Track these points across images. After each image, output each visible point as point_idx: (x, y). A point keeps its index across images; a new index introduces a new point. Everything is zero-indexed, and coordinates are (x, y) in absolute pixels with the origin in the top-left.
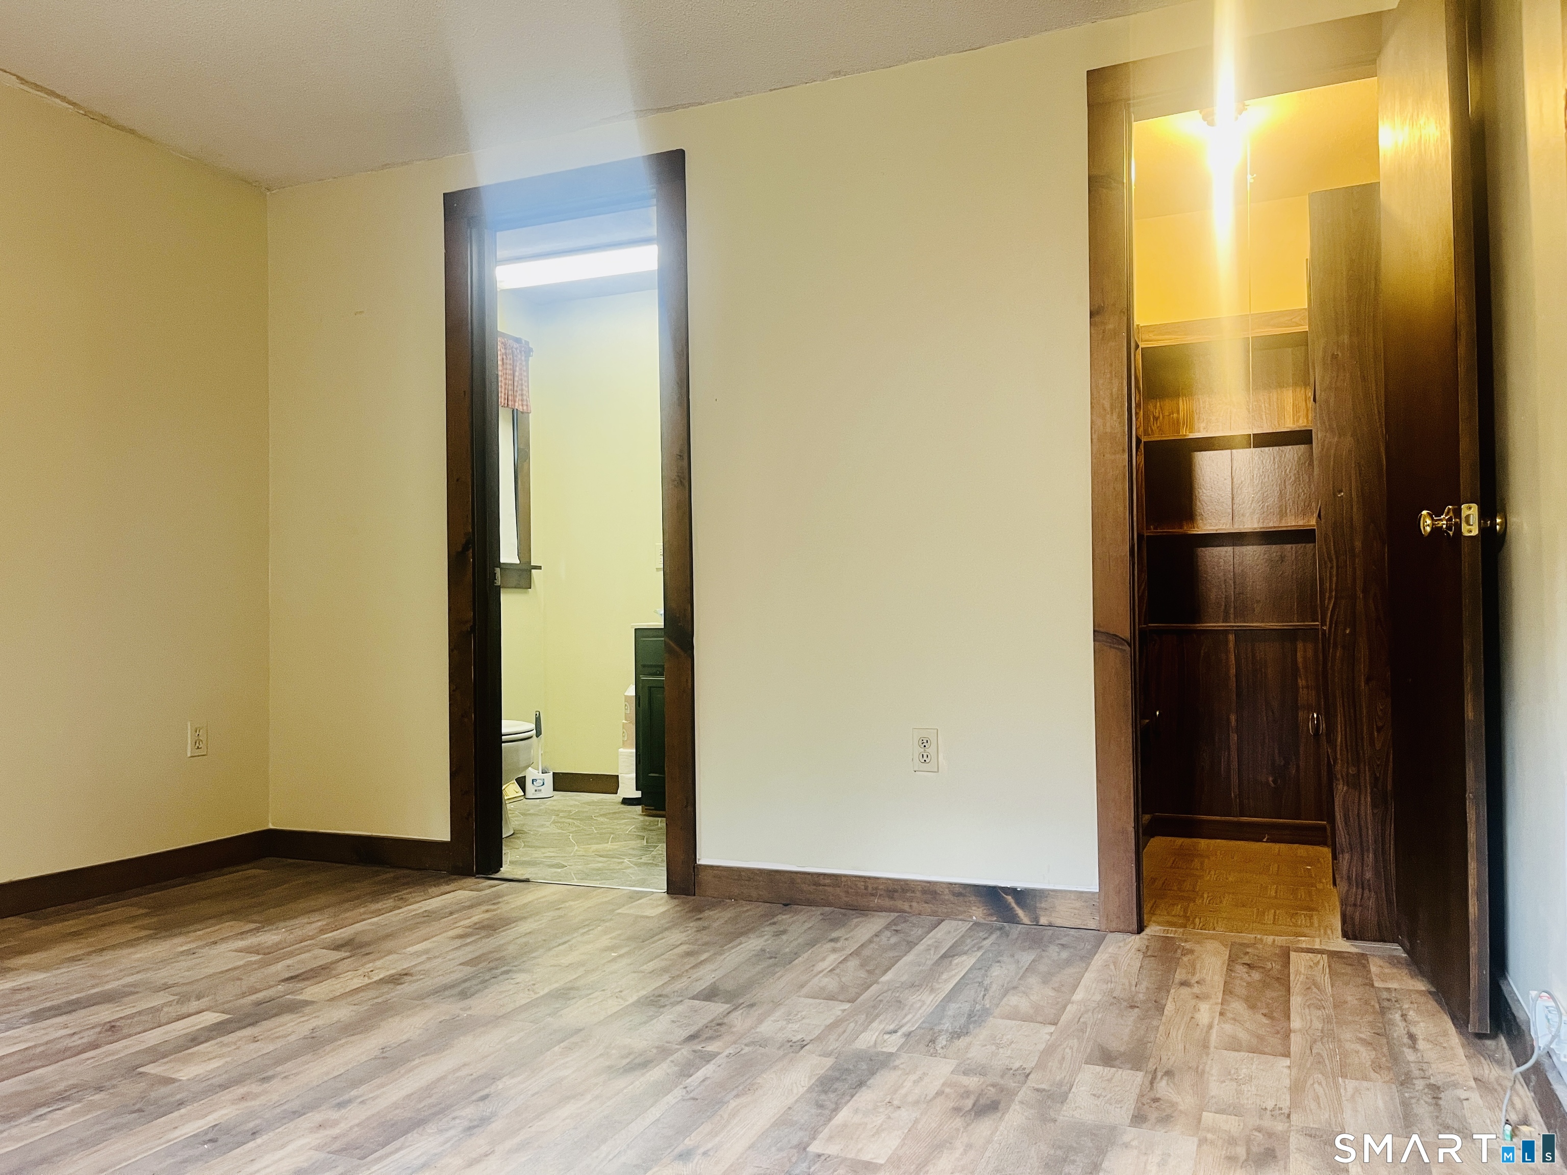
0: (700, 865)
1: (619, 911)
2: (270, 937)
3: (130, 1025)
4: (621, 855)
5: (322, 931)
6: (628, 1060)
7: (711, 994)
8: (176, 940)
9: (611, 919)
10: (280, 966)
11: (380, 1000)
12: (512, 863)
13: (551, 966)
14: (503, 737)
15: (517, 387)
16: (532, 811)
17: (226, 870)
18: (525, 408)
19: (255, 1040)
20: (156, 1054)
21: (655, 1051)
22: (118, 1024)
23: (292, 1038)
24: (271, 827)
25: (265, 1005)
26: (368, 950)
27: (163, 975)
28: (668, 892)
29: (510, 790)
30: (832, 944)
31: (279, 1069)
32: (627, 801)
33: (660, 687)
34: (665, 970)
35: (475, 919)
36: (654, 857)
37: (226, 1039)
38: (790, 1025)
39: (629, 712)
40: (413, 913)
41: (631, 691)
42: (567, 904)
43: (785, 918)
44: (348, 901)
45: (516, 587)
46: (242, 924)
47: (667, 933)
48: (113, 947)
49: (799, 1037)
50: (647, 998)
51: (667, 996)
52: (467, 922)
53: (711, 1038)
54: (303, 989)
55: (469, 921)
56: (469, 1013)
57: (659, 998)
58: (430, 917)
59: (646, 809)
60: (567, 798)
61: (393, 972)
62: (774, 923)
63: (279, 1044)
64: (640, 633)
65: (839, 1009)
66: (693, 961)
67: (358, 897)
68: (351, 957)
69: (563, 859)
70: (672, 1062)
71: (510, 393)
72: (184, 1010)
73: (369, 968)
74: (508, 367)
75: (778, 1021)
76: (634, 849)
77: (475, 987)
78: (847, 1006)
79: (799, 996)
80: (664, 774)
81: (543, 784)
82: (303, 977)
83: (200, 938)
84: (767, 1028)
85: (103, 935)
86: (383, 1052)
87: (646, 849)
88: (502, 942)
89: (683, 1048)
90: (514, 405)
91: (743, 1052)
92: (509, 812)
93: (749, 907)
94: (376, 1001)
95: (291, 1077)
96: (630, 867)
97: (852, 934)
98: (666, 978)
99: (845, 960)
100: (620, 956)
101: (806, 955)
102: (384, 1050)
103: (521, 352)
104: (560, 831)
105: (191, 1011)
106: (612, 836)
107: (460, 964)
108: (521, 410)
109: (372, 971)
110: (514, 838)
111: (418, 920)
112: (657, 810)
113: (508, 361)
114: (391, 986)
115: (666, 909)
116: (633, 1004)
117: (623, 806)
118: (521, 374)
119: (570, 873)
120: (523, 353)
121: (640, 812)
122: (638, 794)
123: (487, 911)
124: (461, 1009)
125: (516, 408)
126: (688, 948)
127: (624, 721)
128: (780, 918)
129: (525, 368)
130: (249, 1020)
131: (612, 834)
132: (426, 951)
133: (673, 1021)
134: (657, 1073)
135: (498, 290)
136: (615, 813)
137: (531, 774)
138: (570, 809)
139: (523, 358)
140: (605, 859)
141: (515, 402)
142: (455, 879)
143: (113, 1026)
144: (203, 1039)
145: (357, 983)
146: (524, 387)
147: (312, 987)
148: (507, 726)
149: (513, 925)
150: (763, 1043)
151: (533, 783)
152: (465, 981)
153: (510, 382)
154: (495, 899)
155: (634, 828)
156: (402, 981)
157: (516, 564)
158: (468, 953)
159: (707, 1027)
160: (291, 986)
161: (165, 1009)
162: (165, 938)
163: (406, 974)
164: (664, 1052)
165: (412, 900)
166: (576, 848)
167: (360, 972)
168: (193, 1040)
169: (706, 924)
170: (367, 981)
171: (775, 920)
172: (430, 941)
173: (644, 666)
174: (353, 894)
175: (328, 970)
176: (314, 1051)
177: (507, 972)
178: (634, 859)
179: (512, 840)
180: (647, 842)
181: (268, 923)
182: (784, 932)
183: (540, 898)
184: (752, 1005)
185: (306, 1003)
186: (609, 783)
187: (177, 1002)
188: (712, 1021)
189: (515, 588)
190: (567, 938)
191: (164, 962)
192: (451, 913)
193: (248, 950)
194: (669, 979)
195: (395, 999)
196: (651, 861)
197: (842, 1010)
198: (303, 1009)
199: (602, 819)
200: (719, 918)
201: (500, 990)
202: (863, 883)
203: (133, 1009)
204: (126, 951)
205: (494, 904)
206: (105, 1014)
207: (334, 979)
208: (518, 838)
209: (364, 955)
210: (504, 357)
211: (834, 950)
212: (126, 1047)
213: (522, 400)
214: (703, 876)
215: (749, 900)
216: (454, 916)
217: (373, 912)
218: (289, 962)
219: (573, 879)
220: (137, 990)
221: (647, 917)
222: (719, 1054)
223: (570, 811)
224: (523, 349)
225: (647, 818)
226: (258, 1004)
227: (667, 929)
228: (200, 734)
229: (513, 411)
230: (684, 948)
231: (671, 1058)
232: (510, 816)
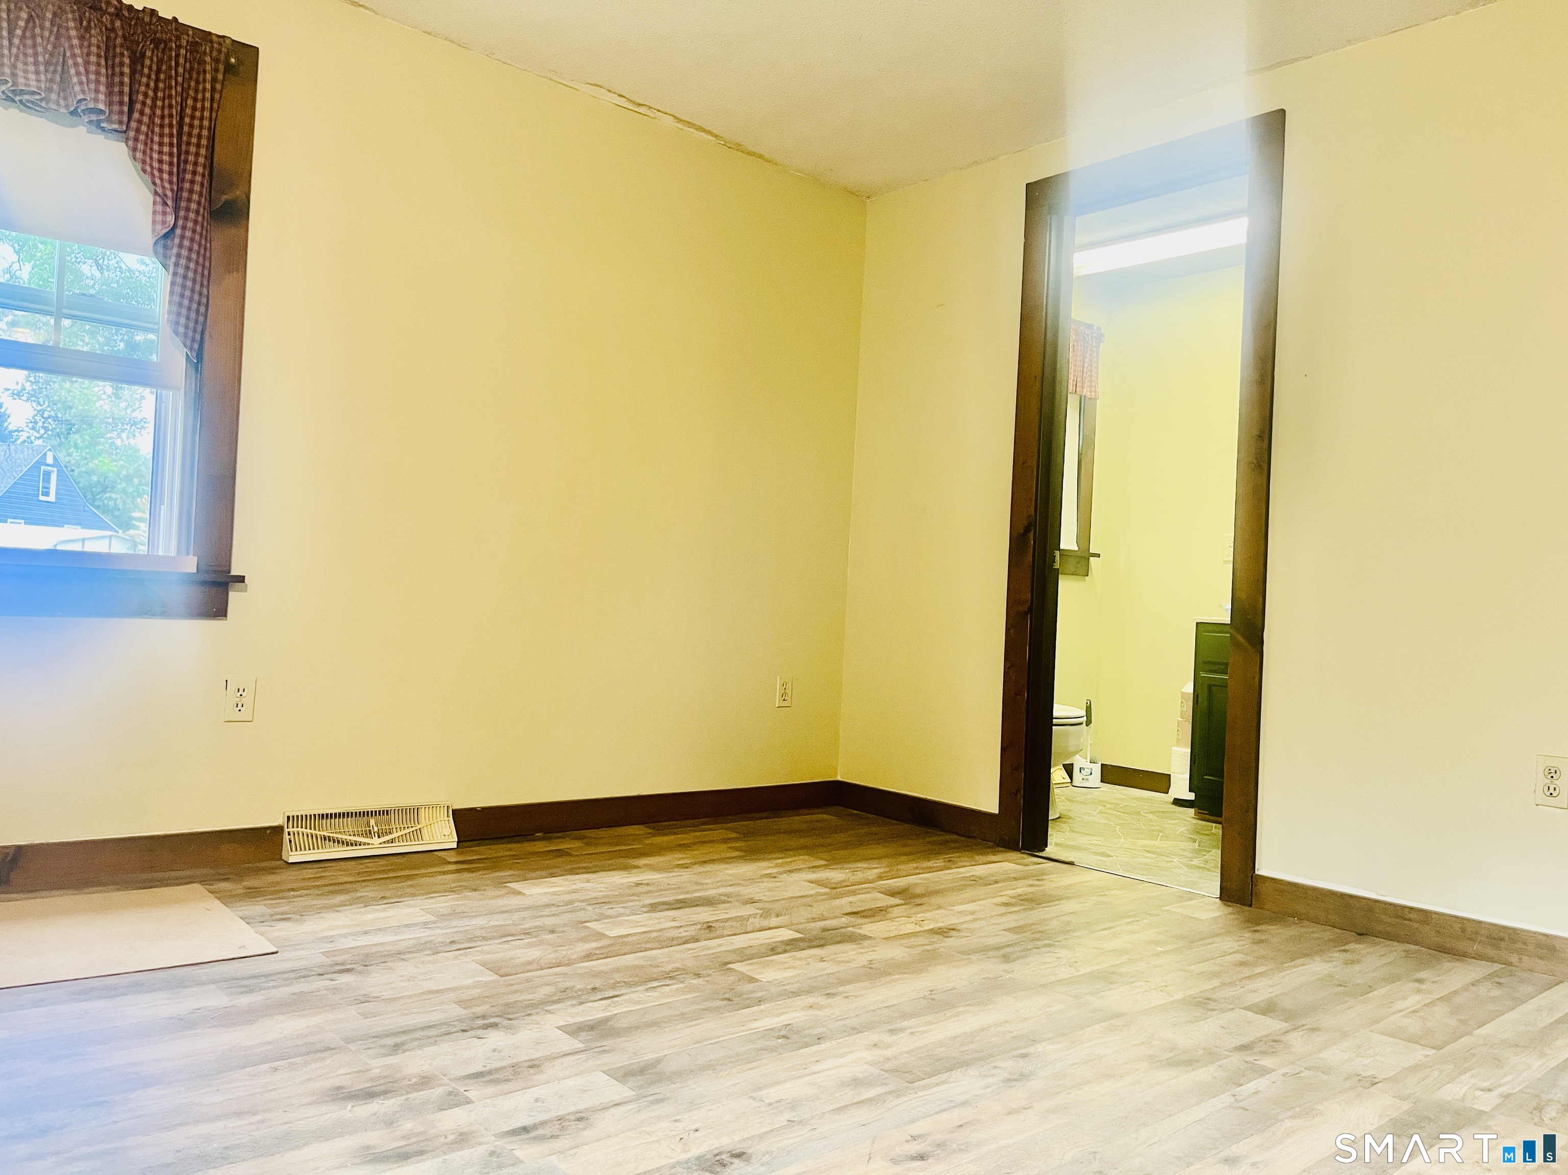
0: (1257, 875)
1: (1166, 908)
2: (836, 875)
3: (724, 928)
4: (1170, 854)
5: (880, 877)
6: (1171, 1055)
7: (1268, 1009)
8: (764, 864)
9: (1157, 915)
10: (844, 901)
11: (928, 948)
12: (1057, 845)
13: (1094, 948)
14: (1054, 720)
15: (1086, 373)
16: (1078, 799)
17: (802, 811)
18: (1093, 394)
19: (822, 960)
20: (744, 955)
21: (1201, 1052)
22: (713, 925)
23: (853, 965)
24: (839, 778)
25: (831, 932)
26: (918, 901)
27: (749, 891)
28: (1221, 898)
29: (1058, 775)
30: (1416, 985)
31: (841, 989)
32: (1178, 802)
33: (1224, 685)
34: (1214, 975)
35: (1020, 891)
36: (1206, 862)
37: (799, 954)
38: (1360, 1059)
39: (1185, 710)
40: (961, 876)
41: (1189, 688)
42: (1112, 893)
43: (1359, 948)
44: (902, 854)
45: (1074, 574)
46: (812, 859)
47: (1217, 939)
48: (713, 861)
49: (1370, 1073)
50: (1195, 998)
51: (1215, 1001)
52: (1011, 892)
53: (1262, 1053)
54: (862, 924)
55: (1014, 891)
56: (1011, 976)
57: (1208, 1001)
58: (976, 881)
59: (1199, 813)
60: (1115, 791)
61: (941, 925)
62: (1345, 951)
63: (843, 967)
64: (1200, 626)
65: (1420, 1054)
66: (1247, 971)
67: (911, 853)
68: (905, 904)
69: (1109, 848)
70: (1220, 1066)
71: (1079, 379)
72: (765, 923)
73: (920, 918)
74: (1079, 353)
75: (1346, 1052)
76: (1184, 850)
77: (1019, 954)
78: (1431, 1052)
79: (1372, 1031)
80: (1223, 778)
81: (1091, 774)
82: (863, 914)
83: (778, 865)
84: (1333, 1055)
85: (706, 849)
86: (931, 994)
87: (1198, 852)
88: (1046, 916)
89: (1233, 1056)
90: (1083, 391)
91: (1302, 1075)
92: (1056, 797)
93: (1314, 930)
94: (926, 947)
95: (851, 998)
96: (1180, 868)
97: (1441, 978)
98: (1216, 982)
99: (1432, 1004)
100: (1166, 952)
101: (1382, 991)
102: (933, 992)
103: (1092, 338)
104: (1106, 822)
105: (771, 926)
106: (1161, 834)
107: (1004, 930)
108: (1089, 397)
109: (923, 921)
110: (1060, 822)
111: (965, 883)
112: (1210, 815)
113: (1079, 348)
114: (940, 937)
115: (1219, 915)
116: (1178, 1001)
117: (1174, 806)
118: (1091, 360)
119: (1116, 863)
120: (1094, 339)
121: (1193, 815)
122: (1191, 796)
123: (1031, 886)
124: (1004, 971)
125: (1084, 394)
126: (1242, 958)
127: (1179, 719)
128: (1351, 946)
129: (1095, 354)
130: (817, 943)
131: (1162, 832)
132: (972, 913)
133: (1223, 1027)
134: (1204, 1074)
135: (1074, 277)
136: (1163, 812)
137: (1078, 762)
138: (1118, 802)
139: (1094, 344)
140: (1153, 856)
141: (1083, 388)
142: (1002, 851)
143: (711, 926)
144: (780, 950)
145: (909, 928)
146: (1093, 373)
147: (870, 925)
148: (1058, 710)
149: (1057, 903)
150: (1327, 1071)
151: (1080, 772)
152: (1008, 946)
153: (1079, 369)
154: (1039, 876)
155: (1185, 830)
156: (950, 934)
157: (1074, 551)
158: (1011, 920)
159: (1261, 1041)
160: (852, 919)
161: (751, 920)
162: (752, 860)
163: (953, 929)
164: (1212, 1055)
165: (961, 864)
166: (1123, 840)
167: (912, 919)
168: (772, 949)
169: (1263, 937)
170: (918, 929)
171: (1347, 947)
172: (976, 903)
173: (1204, 662)
174: (907, 849)
175: (884, 912)
176: (871, 980)
177: (1050, 945)
178: (1184, 860)
179: (1058, 823)
180: (1199, 845)
181: (834, 862)
182: (1358, 962)
183: (1085, 882)
184: (1313, 1030)
185: (866, 938)
186: (1159, 782)
187: (761, 916)
188: (1267, 1036)
189: (1072, 574)
190: (1111, 925)
191: (751, 880)
192: (996, 882)
193: (818, 883)
194: (1220, 984)
195: (941, 950)
196: (1202, 865)
197: (1424, 1055)
198: (862, 942)
199: (1150, 816)
200: (1277, 933)
201: (1042, 961)
202: (1459, 925)
203: (725, 914)
204: (722, 866)
205: (1038, 880)
206: (704, 914)
207: (889, 921)
208: (1065, 822)
209: (916, 905)
210: (1075, 344)
211: (1419, 991)
212: (719, 946)
213: (1091, 386)
214: (1263, 888)
215: (1315, 921)
216: (1000, 885)
217: (923, 868)
218: (852, 899)
219: (1119, 870)
220: (730, 900)
221: (1197, 919)
222: (1274, 1070)
223: (1118, 804)
224: (1094, 335)
225: (1200, 822)
226: (825, 930)
227: (1217, 935)
228: (787, 688)
229: (1081, 397)
230: (1239, 957)
231: (1220, 1063)
232: (1056, 800)
